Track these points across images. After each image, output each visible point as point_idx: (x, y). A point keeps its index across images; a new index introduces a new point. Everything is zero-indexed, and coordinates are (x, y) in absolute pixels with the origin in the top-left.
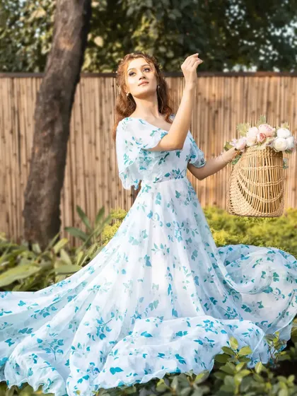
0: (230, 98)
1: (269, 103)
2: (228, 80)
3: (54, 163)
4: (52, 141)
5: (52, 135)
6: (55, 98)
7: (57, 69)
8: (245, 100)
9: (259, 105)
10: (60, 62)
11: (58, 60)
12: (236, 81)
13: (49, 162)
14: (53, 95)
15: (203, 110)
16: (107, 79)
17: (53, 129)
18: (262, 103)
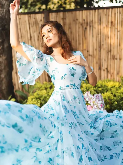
0: (92, 21)
1: (112, 22)
2: (91, 11)
3: (6, 62)
4: (4, 51)
5: (3, 48)
6: (2, 29)
7: (2, 14)
8: (100, 21)
9: (107, 24)
10: (4, 10)
11: (2, 9)
12: (95, 12)
13: (3, 62)
14: (1, 28)
15: (79, 28)
16: (32, 15)
17: (3, 46)
18: (108, 22)
